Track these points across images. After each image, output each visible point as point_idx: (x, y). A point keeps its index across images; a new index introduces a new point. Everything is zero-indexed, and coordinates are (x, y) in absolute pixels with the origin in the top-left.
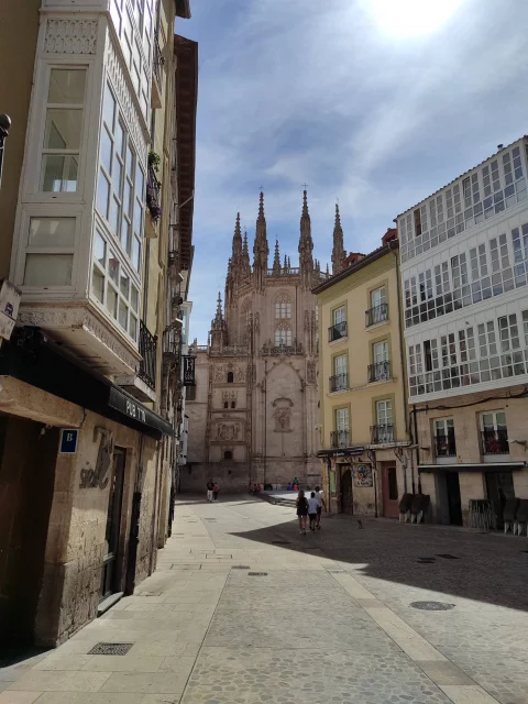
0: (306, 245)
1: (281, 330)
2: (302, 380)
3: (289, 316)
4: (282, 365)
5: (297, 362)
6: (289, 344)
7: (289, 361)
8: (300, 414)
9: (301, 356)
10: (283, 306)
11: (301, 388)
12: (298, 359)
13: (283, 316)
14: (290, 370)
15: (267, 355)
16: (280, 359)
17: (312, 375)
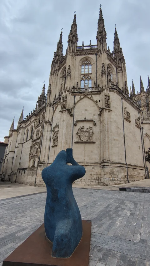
1: (84, 80)
2: (100, 108)
3: (90, 72)
4: (86, 98)
5: (97, 97)
7: (90, 96)
8: (99, 131)
9: (99, 92)
10: (87, 67)
11: (99, 113)
12: (97, 94)
13: (87, 73)
14: (91, 102)
15: (75, 92)
16: (84, 95)
17: (108, 102)
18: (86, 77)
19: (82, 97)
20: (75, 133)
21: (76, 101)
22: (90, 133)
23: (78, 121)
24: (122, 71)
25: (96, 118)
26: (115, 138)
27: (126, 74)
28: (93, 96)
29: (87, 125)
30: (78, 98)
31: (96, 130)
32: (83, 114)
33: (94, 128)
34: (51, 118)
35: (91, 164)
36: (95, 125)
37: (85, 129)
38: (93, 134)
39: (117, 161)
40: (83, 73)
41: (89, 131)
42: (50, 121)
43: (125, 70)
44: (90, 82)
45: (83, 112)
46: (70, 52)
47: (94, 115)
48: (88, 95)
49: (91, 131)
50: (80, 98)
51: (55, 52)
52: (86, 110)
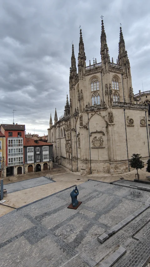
0: (104, 50)
1: (94, 97)
2: (106, 122)
3: (98, 89)
4: (96, 115)
5: (104, 113)
6: (99, 104)
7: (99, 112)
8: (107, 139)
9: (105, 109)
10: (95, 84)
11: (106, 126)
12: (103, 111)
13: (95, 90)
14: (100, 117)
15: (88, 111)
16: (95, 112)
17: (111, 118)
18: (95, 93)
19: (93, 113)
20: (91, 141)
21: (89, 118)
22: (101, 141)
23: (92, 133)
24: (127, 77)
25: (104, 130)
26: (118, 144)
27: (131, 79)
28: (101, 112)
29: (98, 136)
30: (90, 114)
31: (105, 138)
32: (95, 127)
33: (103, 137)
34: (75, 126)
35: (103, 161)
36: (104, 135)
37: (97, 138)
38: (103, 141)
39: (120, 160)
40: (92, 90)
41: (100, 140)
42: (75, 128)
43: (130, 75)
44: (99, 98)
45: (95, 125)
46: (81, 77)
47: (103, 127)
48: (97, 111)
49: (101, 140)
50: (92, 114)
51: (70, 68)
52: (97, 124)
